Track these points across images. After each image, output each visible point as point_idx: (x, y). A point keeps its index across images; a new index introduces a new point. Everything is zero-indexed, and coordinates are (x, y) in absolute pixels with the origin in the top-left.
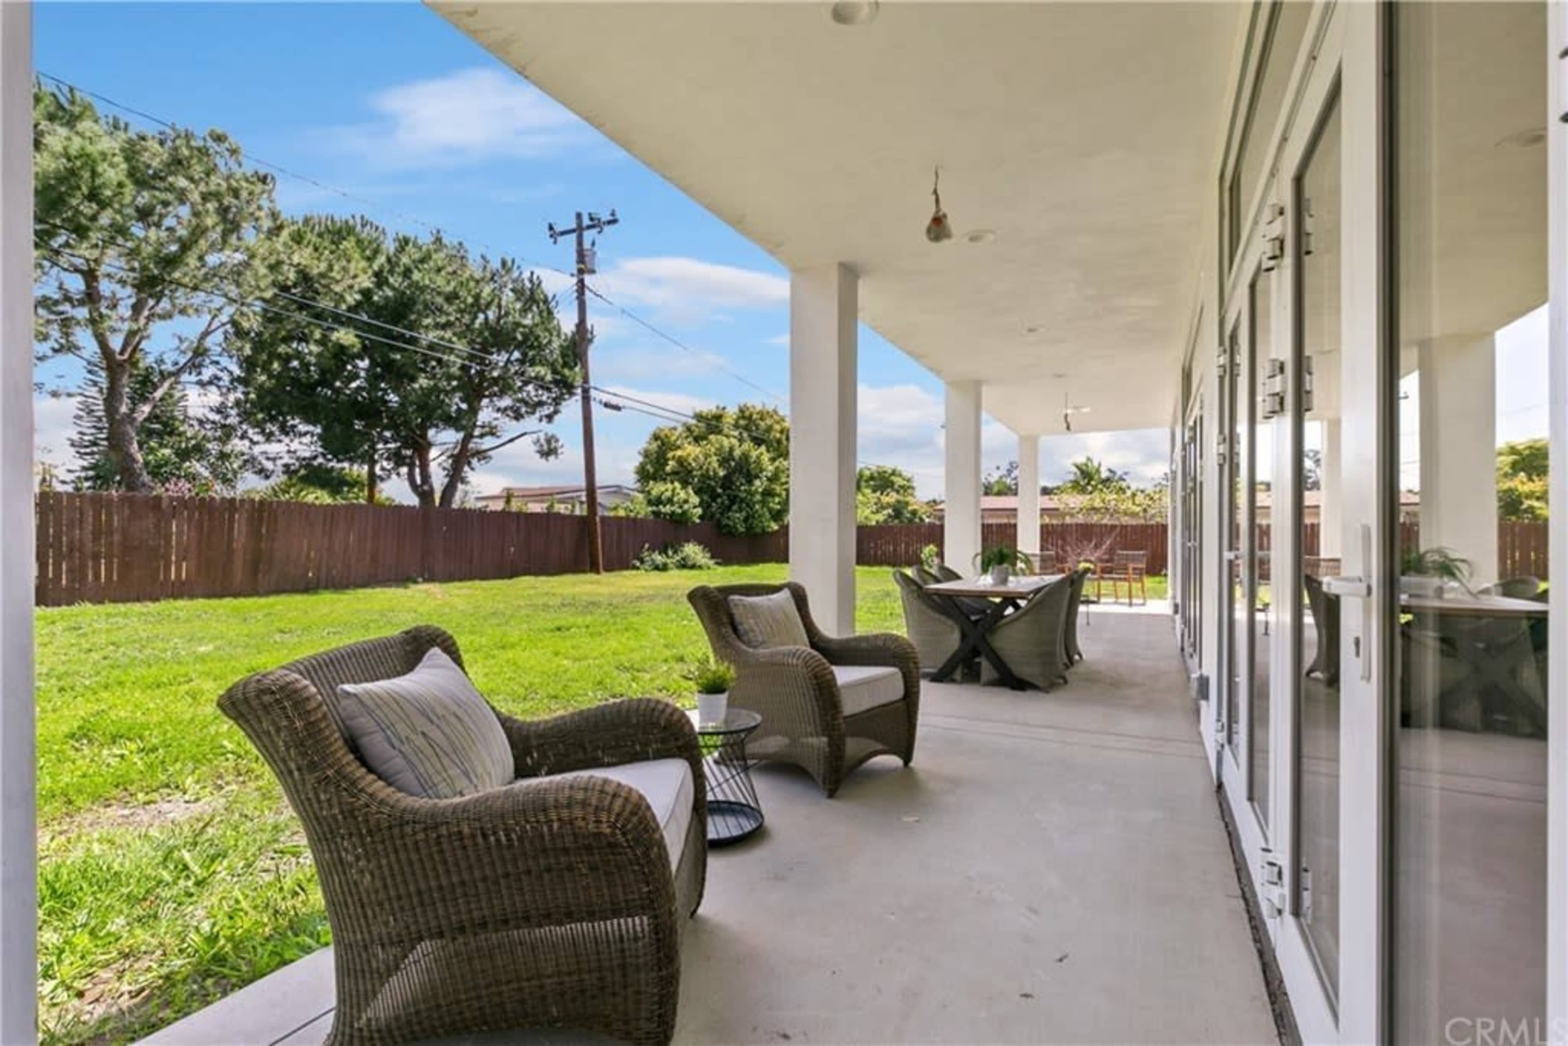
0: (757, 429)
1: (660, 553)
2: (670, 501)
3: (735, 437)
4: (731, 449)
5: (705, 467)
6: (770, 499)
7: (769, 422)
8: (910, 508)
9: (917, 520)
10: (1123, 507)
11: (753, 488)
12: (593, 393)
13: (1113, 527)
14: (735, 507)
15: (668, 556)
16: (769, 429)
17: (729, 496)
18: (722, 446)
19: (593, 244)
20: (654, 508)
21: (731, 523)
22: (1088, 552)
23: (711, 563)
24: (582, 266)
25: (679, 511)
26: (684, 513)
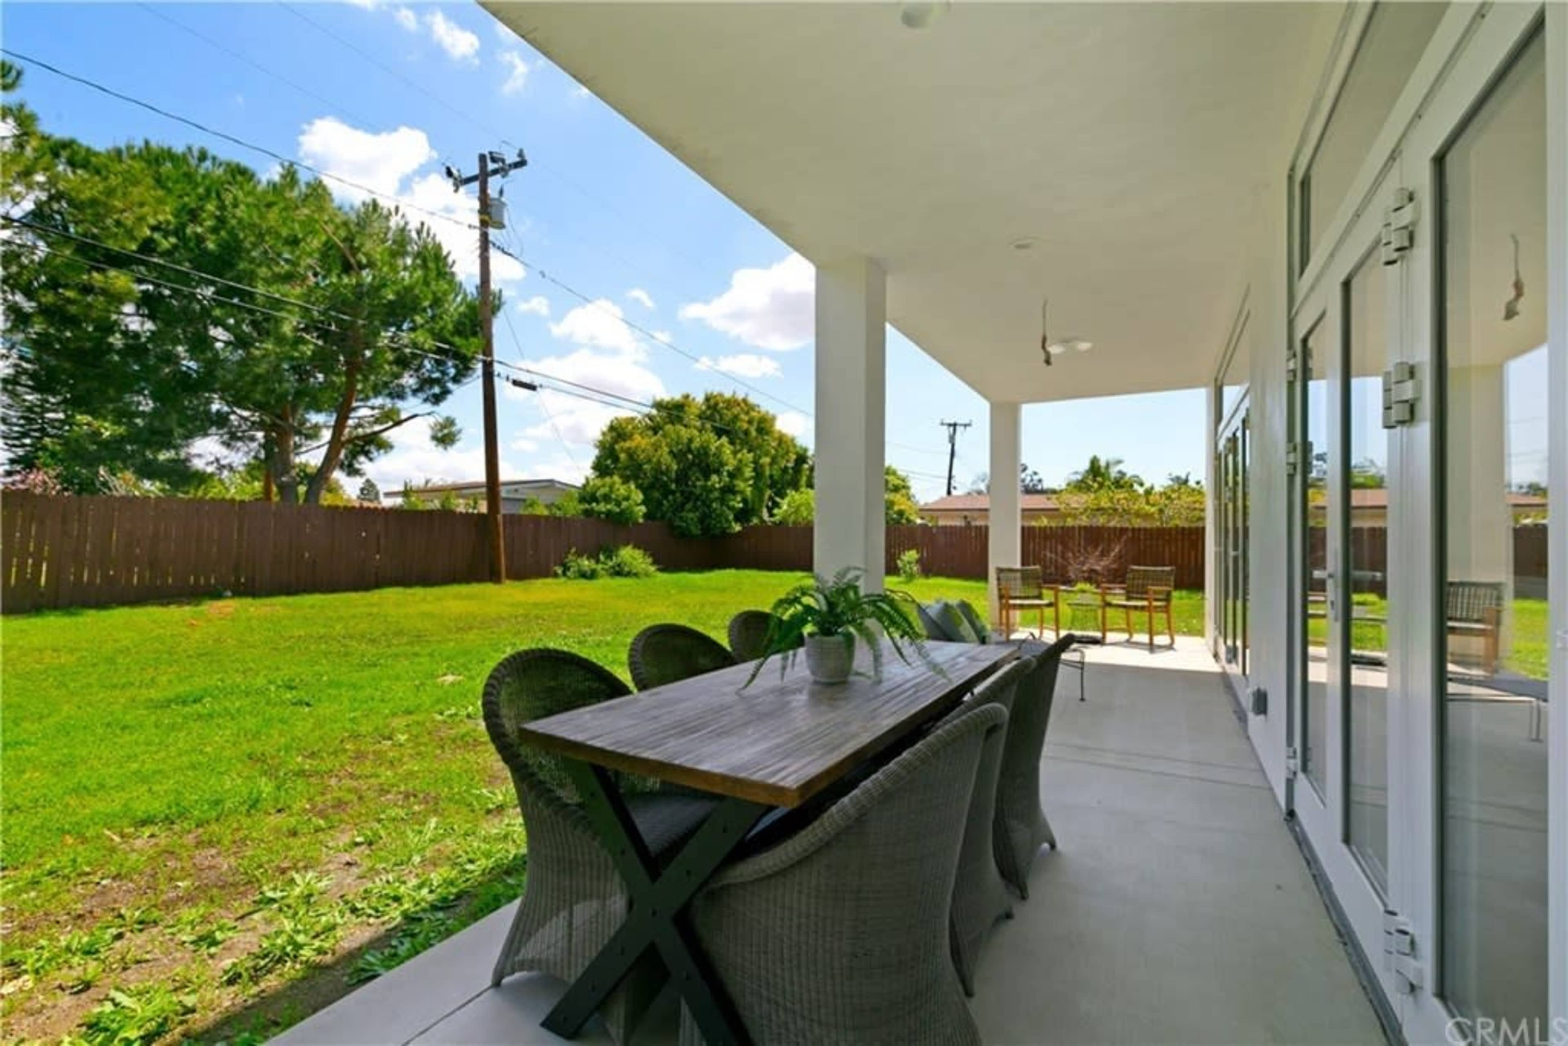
0: (721, 419)
1: (588, 558)
2: (607, 498)
3: (695, 427)
4: (691, 440)
5: (655, 460)
6: (732, 497)
7: (736, 410)
8: (896, 508)
9: (904, 521)
10: (1136, 507)
11: (709, 483)
12: (497, 368)
13: (1123, 531)
14: (689, 506)
15: (598, 561)
16: (736, 417)
17: (682, 493)
18: (679, 437)
19: (501, 192)
20: (587, 506)
21: (684, 525)
22: (1092, 561)
23: (652, 569)
24: (486, 218)
25: (617, 510)
26: (622, 512)
